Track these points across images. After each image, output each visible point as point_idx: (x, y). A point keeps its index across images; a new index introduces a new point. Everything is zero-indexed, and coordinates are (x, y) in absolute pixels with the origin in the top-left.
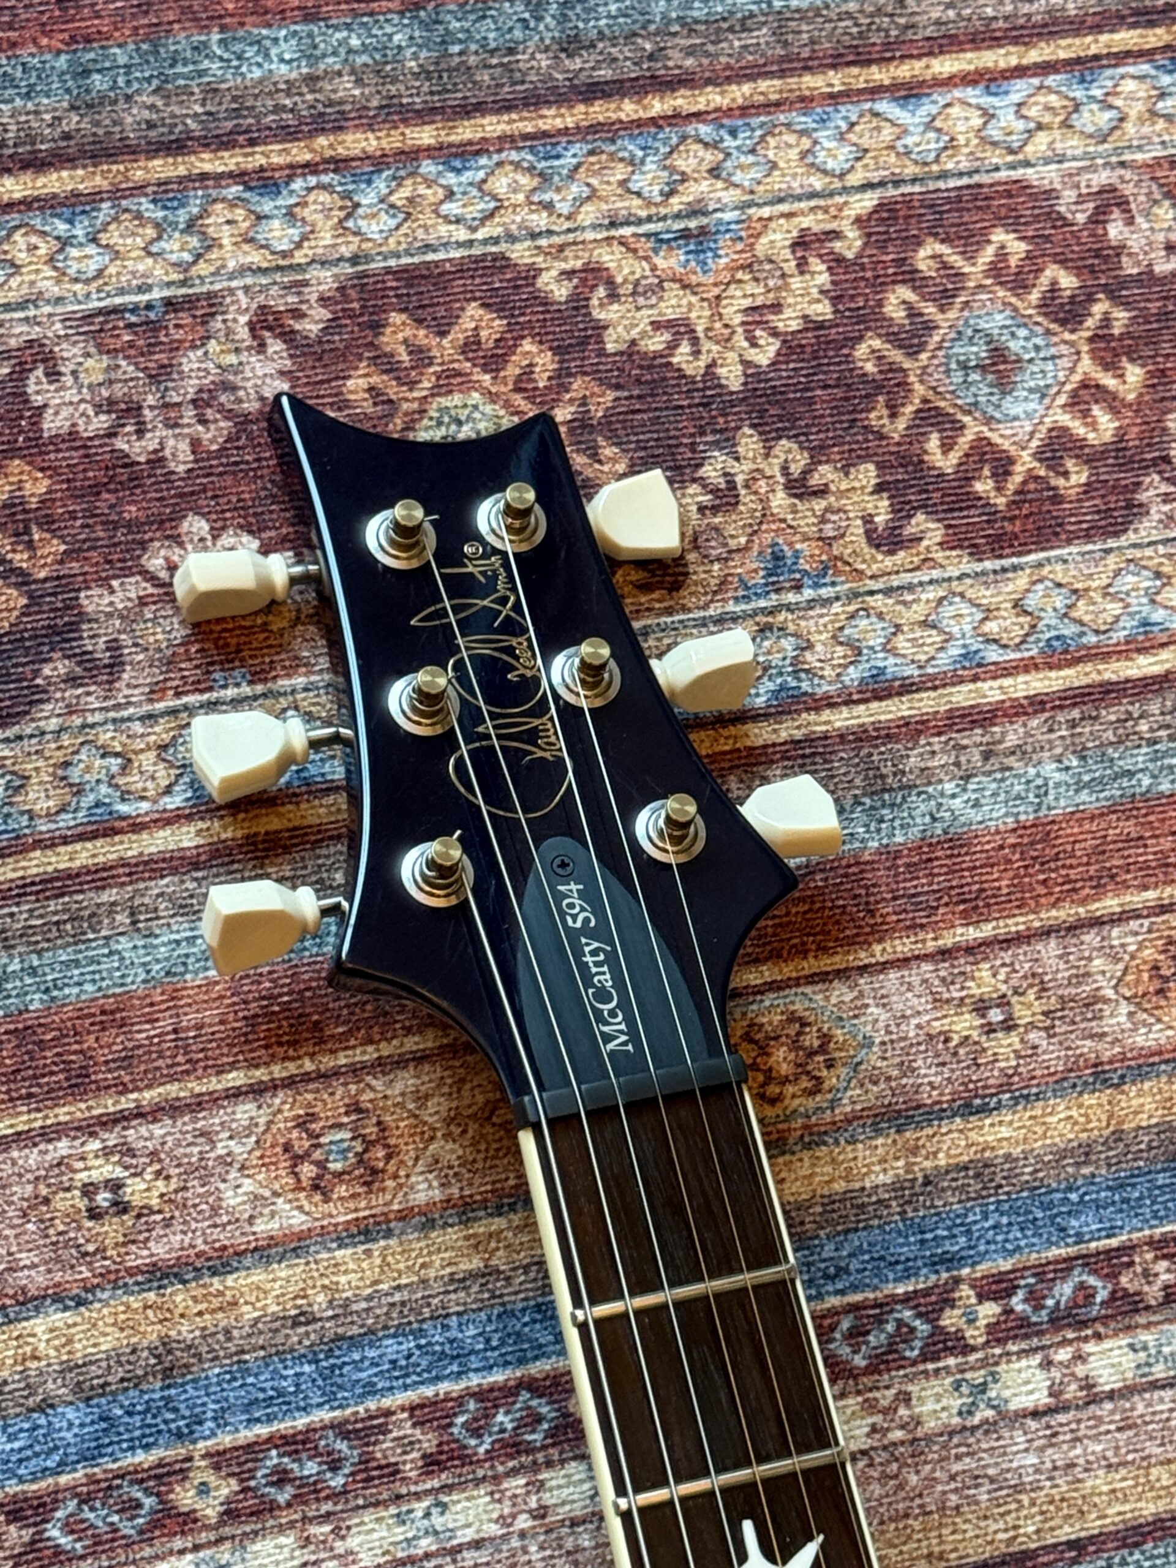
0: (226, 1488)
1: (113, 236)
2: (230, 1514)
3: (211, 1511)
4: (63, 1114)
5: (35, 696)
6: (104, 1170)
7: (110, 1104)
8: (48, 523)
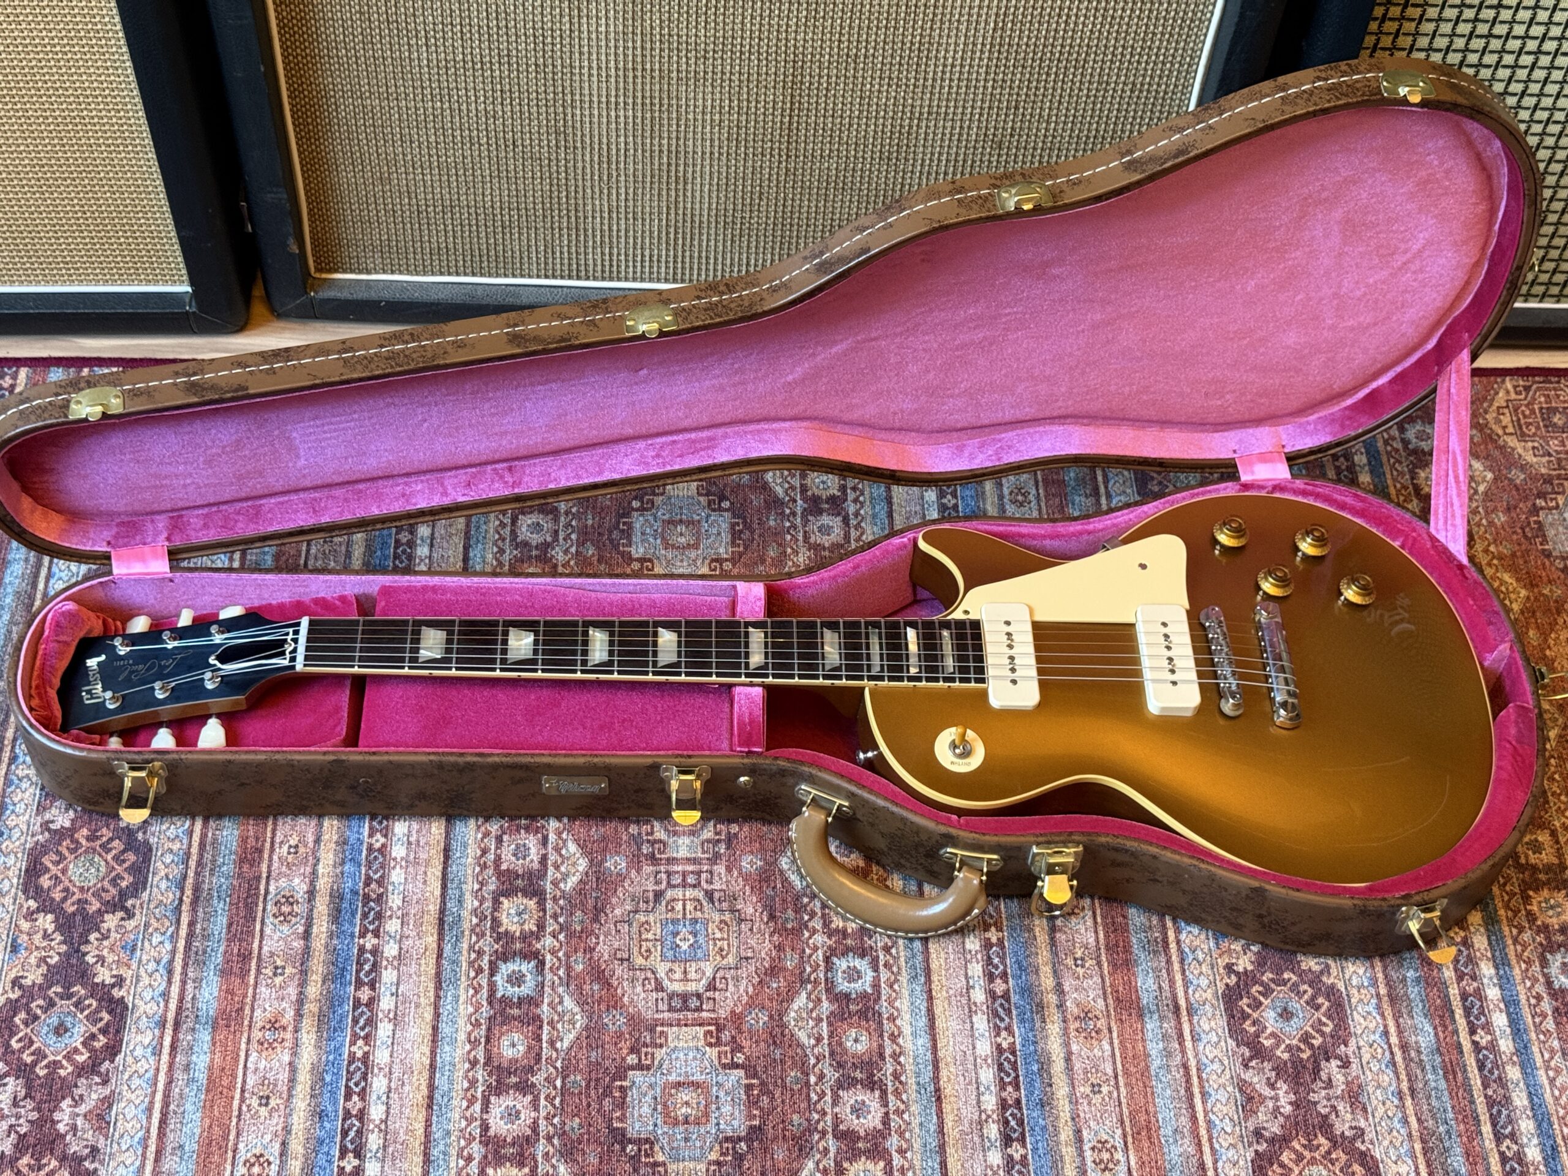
0: (378, 836)
1: (16, 800)
2: (386, 836)
3: (383, 840)
4: (266, 856)
5: (146, 843)
6: (285, 848)
7: (268, 845)
8: (96, 831)
